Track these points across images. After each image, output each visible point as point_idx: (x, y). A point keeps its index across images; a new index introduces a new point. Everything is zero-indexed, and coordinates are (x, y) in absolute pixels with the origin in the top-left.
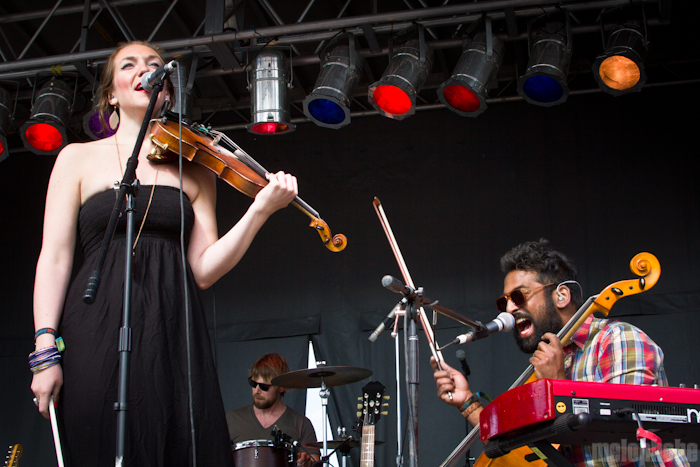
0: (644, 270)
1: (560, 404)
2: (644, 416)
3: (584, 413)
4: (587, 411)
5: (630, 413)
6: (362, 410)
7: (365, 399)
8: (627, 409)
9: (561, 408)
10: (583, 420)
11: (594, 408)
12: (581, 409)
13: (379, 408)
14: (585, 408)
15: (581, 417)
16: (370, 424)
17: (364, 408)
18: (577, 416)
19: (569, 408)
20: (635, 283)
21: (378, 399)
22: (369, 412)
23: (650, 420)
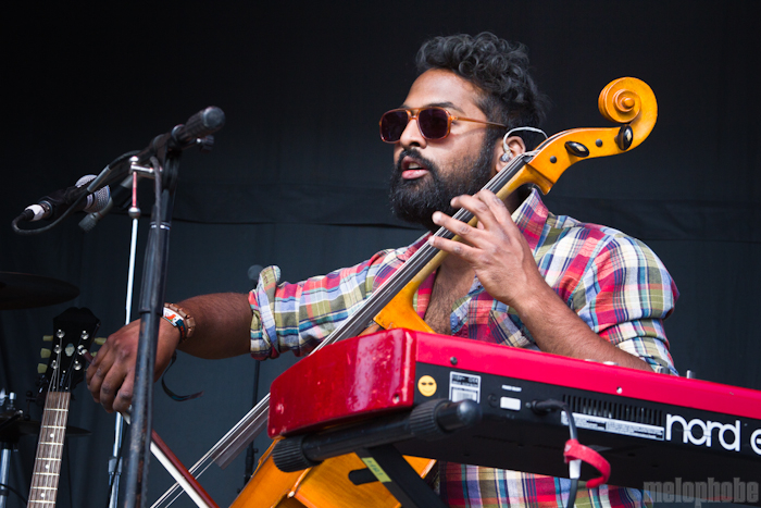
0: (628, 110)
1: (427, 379)
2: (582, 420)
3: (470, 402)
4: (476, 397)
5: (556, 410)
6: (49, 361)
7: (56, 340)
8: (552, 402)
9: (427, 386)
10: (467, 413)
11: (491, 393)
12: (465, 393)
13: (83, 360)
14: (474, 393)
15: (463, 408)
16: (62, 389)
17: (54, 356)
18: (457, 405)
19: (443, 389)
20: (609, 135)
21: (83, 342)
22: (62, 368)
23: (594, 427)
